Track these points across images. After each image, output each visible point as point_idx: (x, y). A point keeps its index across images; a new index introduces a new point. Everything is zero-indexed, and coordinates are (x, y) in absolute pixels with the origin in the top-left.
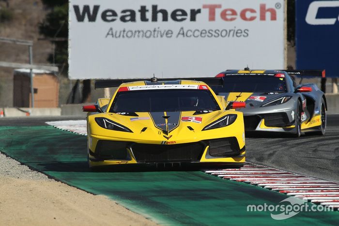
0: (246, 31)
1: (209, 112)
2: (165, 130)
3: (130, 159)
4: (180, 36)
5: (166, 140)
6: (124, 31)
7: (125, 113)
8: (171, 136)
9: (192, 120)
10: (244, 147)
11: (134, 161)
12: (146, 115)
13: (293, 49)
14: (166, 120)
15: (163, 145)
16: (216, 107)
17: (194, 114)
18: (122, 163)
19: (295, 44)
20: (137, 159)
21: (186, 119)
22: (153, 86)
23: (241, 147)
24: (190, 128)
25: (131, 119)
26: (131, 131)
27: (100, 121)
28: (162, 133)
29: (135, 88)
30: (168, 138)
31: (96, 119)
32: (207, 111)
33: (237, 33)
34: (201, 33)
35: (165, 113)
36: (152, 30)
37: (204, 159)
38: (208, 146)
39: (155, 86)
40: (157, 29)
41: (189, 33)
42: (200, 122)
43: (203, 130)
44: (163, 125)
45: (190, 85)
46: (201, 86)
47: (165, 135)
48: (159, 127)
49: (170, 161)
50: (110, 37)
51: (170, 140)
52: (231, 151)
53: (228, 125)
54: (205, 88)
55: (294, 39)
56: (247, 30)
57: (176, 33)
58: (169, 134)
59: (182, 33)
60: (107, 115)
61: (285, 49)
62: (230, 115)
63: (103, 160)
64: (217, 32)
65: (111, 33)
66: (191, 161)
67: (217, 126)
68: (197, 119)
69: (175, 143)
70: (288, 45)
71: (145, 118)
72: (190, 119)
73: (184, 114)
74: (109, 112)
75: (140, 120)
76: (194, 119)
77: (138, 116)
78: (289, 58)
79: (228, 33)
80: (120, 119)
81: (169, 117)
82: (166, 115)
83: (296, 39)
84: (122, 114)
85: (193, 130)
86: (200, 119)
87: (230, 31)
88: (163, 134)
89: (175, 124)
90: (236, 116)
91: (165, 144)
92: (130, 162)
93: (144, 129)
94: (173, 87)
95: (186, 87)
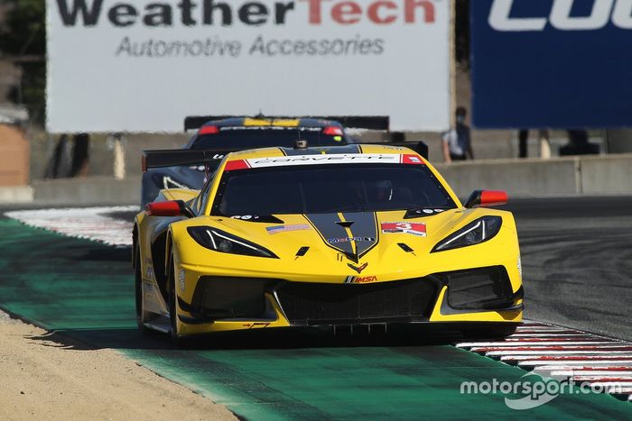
0: (379, 43)
1: (435, 213)
2: (349, 251)
3: (275, 318)
4: (257, 53)
5: (354, 273)
6: (151, 43)
7: (249, 217)
8: (366, 265)
9: (405, 231)
10: (521, 288)
11: (282, 322)
12: (299, 219)
13: (465, 76)
14: (348, 230)
15: (348, 284)
16: (446, 203)
17: (407, 216)
18: (256, 326)
19: (469, 67)
20: (290, 318)
21: (391, 228)
22: (301, 157)
23: (515, 289)
24: (406, 248)
25: (268, 229)
26: (273, 256)
27: (200, 235)
28: (345, 258)
29: (262, 162)
30: (359, 270)
32: (431, 211)
33: (363, 46)
34: (296, 47)
35: (340, 215)
36: (203, 40)
37: (437, 316)
38: (445, 288)
39: (306, 156)
40: (213, 40)
41: (273, 48)
42: (424, 234)
43: (434, 250)
44: (342, 240)
45: (383, 155)
46: (406, 157)
47: (351, 262)
48: (335, 246)
49: (364, 321)
50: (124, 54)
51: (364, 274)
52: (494, 296)
53: (487, 239)
54: (415, 160)
55: (467, 57)
56: (380, 41)
57: (247, 46)
58: (361, 261)
59: (259, 47)
61: (450, 76)
62: (486, 218)
63: (211, 320)
64: (325, 44)
65: (126, 47)
66: (409, 319)
68: (414, 227)
69: (374, 281)
70: (457, 69)
72: (400, 228)
73: (383, 217)
74: (213, 214)
75: (288, 230)
76: (409, 227)
77: (282, 222)
78: (459, 93)
79: (345, 46)
80: (243, 227)
81: (352, 223)
82: (343, 220)
83: (472, 57)
84: (243, 218)
85: (411, 250)
86: (422, 228)
87: (349, 43)
88: (346, 261)
89: (369, 239)
90: (499, 221)
91: (354, 282)
92: (273, 324)
93: (302, 251)
94: (346, 159)
95: (375, 160)
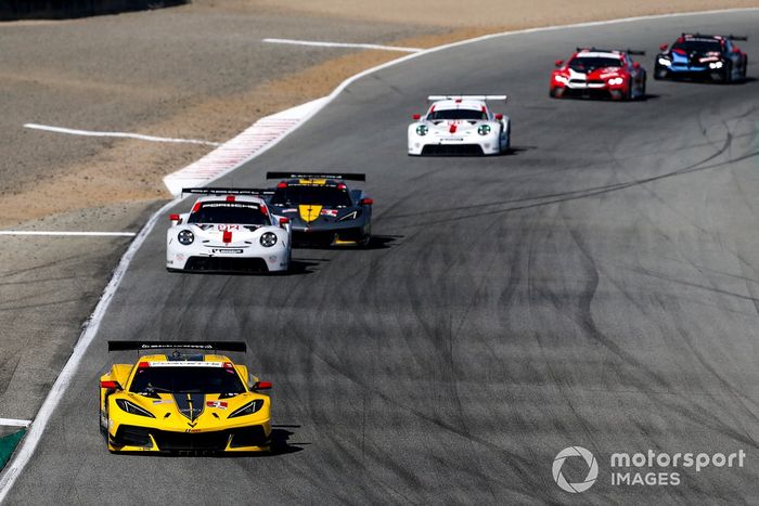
2: (189, 416)
3: (152, 446)
5: (191, 428)
7: (146, 394)
8: (196, 423)
9: (217, 406)
11: (155, 448)
12: (169, 397)
14: (191, 404)
15: (187, 433)
16: (241, 389)
17: (220, 398)
18: (144, 450)
20: (159, 447)
21: (211, 404)
24: (216, 415)
25: (153, 402)
26: (154, 417)
27: (121, 404)
28: (187, 419)
29: (157, 364)
30: (193, 426)
31: (117, 401)
32: (233, 395)
35: (188, 395)
37: (228, 449)
38: (232, 436)
39: (177, 362)
42: (226, 408)
43: (229, 417)
44: (187, 410)
45: (215, 363)
47: (190, 422)
48: (183, 412)
51: (195, 428)
53: (254, 412)
54: (229, 365)
58: (195, 421)
60: (125, 395)
62: (256, 401)
67: (243, 413)
68: (222, 404)
71: (167, 402)
72: (214, 404)
73: (209, 397)
74: (129, 392)
75: (162, 403)
76: (219, 403)
77: (161, 398)
80: (142, 400)
81: (193, 400)
82: (189, 398)
84: (143, 394)
85: (218, 417)
86: (224, 405)
89: (199, 410)
90: (262, 401)
91: (190, 432)
92: (152, 449)
93: (167, 415)
94: (196, 364)
95: (210, 365)
